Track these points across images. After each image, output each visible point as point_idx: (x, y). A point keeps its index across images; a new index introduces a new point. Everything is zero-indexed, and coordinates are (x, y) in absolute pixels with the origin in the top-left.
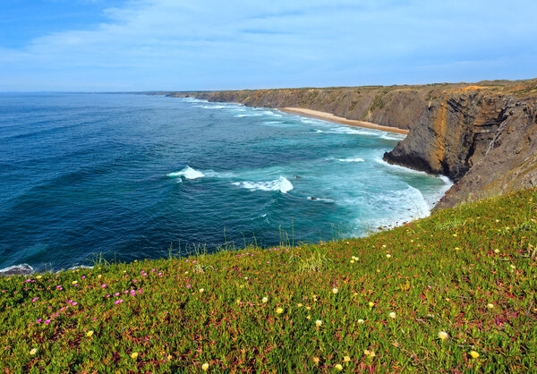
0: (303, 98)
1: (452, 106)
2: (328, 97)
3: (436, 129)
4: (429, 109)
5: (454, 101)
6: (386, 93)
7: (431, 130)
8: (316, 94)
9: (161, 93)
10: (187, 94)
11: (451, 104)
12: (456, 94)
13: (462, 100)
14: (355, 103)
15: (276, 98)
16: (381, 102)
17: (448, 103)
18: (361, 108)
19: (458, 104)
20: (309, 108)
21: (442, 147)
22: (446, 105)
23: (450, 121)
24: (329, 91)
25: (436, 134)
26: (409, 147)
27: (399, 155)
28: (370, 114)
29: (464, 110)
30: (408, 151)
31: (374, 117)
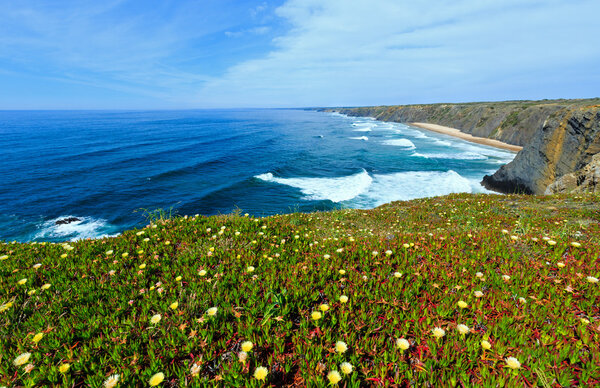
0: (434, 113)
1: (573, 126)
2: (459, 113)
3: (549, 154)
4: (545, 129)
5: (576, 120)
6: (524, 108)
7: (542, 155)
8: (448, 109)
9: (315, 109)
10: (334, 110)
11: (571, 124)
12: (580, 112)
13: (586, 119)
14: (485, 119)
15: (407, 114)
16: (516, 118)
17: (569, 123)
18: (490, 125)
19: (581, 125)
20: (438, 124)
21: (552, 177)
22: (566, 125)
23: (567, 145)
24: (461, 106)
25: (548, 160)
26: (514, 172)
27: (501, 180)
28: (500, 132)
29: (587, 133)
30: (511, 177)
31: (504, 135)
